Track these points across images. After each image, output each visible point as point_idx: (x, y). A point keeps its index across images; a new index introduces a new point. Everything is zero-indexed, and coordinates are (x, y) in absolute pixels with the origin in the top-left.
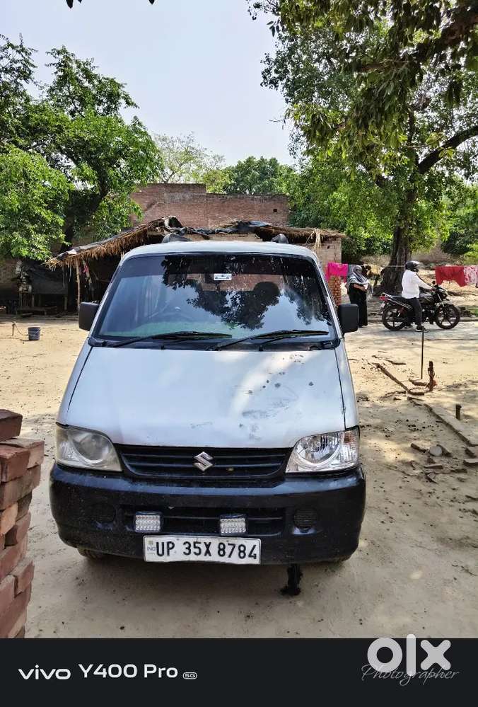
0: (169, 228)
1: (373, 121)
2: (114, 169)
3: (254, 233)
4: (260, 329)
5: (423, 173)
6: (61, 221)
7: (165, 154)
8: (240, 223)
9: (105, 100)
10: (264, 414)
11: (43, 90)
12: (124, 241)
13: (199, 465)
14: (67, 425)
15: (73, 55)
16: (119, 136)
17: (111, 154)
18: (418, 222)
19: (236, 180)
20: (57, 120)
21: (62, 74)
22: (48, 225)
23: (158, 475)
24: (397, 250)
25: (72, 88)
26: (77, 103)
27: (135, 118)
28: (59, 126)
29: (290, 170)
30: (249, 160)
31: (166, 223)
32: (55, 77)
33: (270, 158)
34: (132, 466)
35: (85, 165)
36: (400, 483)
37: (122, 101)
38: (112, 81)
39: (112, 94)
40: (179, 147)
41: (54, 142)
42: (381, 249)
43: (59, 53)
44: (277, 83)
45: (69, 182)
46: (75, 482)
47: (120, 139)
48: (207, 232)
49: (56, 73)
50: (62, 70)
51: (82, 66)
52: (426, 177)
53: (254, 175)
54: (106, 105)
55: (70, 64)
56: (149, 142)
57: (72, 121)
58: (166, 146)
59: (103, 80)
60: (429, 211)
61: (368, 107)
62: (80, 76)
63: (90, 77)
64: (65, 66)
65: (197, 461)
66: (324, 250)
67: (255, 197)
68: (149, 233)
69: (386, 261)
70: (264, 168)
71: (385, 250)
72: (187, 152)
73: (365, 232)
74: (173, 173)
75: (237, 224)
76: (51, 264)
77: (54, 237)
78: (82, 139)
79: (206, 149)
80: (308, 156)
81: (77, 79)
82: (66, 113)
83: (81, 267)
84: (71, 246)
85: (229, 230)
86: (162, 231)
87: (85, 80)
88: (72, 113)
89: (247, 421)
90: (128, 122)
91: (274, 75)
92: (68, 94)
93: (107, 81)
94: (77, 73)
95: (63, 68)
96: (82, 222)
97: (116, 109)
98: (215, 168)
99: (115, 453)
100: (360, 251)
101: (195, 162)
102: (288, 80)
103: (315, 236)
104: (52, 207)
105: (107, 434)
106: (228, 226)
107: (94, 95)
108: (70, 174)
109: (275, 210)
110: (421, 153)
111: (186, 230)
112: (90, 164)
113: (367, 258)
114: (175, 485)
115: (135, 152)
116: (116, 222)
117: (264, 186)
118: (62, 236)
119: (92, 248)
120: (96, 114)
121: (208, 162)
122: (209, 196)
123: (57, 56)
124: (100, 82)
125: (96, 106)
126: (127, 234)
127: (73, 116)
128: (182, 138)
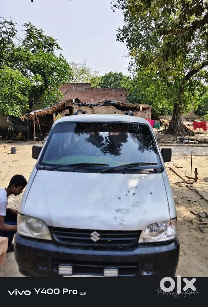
0: (75, 103)
1: (171, 57)
2: (51, 76)
3: (113, 106)
4: (120, 156)
5: (187, 80)
6: (27, 99)
7: (73, 70)
8: (106, 101)
9: (47, 46)
10: (128, 211)
11: (21, 41)
12: (55, 109)
13: (92, 238)
14: (23, 214)
15: (34, 26)
16: (53, 62)
17: (50, 70)
18: (185, 101)
19: (104, 82)
20: (26, 55)
21: (29, 34)
22: (21, 101)
23: (71, 243)
24: (175, 114)
25: (33, 41)
26: (35, 47)
27: (61, 54)
28: (27, 58)
29: (128, 78)
30: (110, 73)
31: (74, 101)
32: (26, 36)
33: (119, 72)
34: (58, 238)
35: (38, 75)
36: (187, 233)
37: (55, 47)
38: (51, 38)
39: (51, 44)
40: (80, 67)
41: (24, 64)
42: (167, 113)
43: (28, 25)
44: (123, 40)
45: (31, 82)
46: (27, 245)
47: (54, 63)
48: (92, 105)
49: (26, 34)
50: (29, 33)
51: (38, 31)
52: (188, 82)
53: (112, 80)
54: (48, 48)
55: (33, 30)
56: (67, 65)
57: (33, 55)
58: (74, 66)
59: (47, 38)
60: (189, 97)
61: (168, 51)
62: (37, 35)
63: (41, 36)
64: (30, 31)
65: (92, 237)
66: (143, 114)
67: (113, 89)
68: (66, 105)
69: (170, 118)
70: (116, 77)
71: (169, 114)
72: (83, 70)
73: (161, 105)
74: (77, 78)
75: (105, 102)
76: (22, 118)
77: (24, 106)
78: (37, 63)
79: (91, 68)
80: (136, 72)
81: (35, 37)
82: (30, 52)
83: (36, 119)
84: (31, 110)
85: (101, 104)
86: (72, 104)
87: (39, 37)
88: (33, 52)
89: (119, 215)
90: (58, 56)
91: (122, 36)
92: (31, 43)
93: (49, 38)
94: (36, 34)
95: (29, 32)
96: (36, 100)
97: (52, 50)
98: (95, 76)
99: (48, 230)
100: (158, 114)
101: (86, 74)
102: (128, 39)
103: (139, 107)
104: (23, 93)
105: (44, 220)
106: (101, 103)
107: (43, 44)
108: (31, 79)
109: (121, 95)
110: (186, 71)
111: (82, 104)
112: (40, 74)
113: (161, 116)
114: (80, 248)
115: (61, 69)
116: (51, 100)
117: (116, 84)
118: (27, 106)
119: (41, 111)
120: (43, 52)
121: (92, 74)
122: (93, 88)
123: (27, 27)
124: (46, 38)
125: (44, 49)
126: (56, 106)
127: (34, 53)
128: (81, 63)
